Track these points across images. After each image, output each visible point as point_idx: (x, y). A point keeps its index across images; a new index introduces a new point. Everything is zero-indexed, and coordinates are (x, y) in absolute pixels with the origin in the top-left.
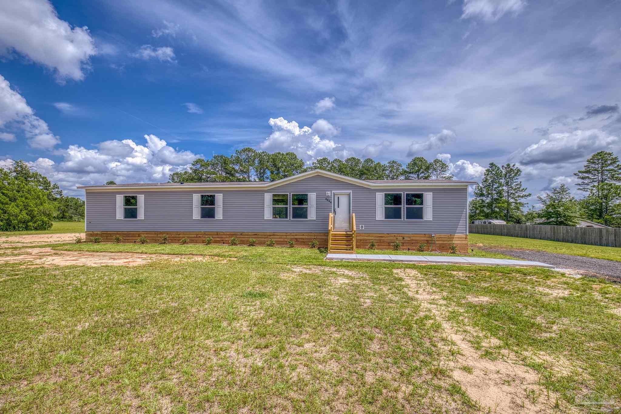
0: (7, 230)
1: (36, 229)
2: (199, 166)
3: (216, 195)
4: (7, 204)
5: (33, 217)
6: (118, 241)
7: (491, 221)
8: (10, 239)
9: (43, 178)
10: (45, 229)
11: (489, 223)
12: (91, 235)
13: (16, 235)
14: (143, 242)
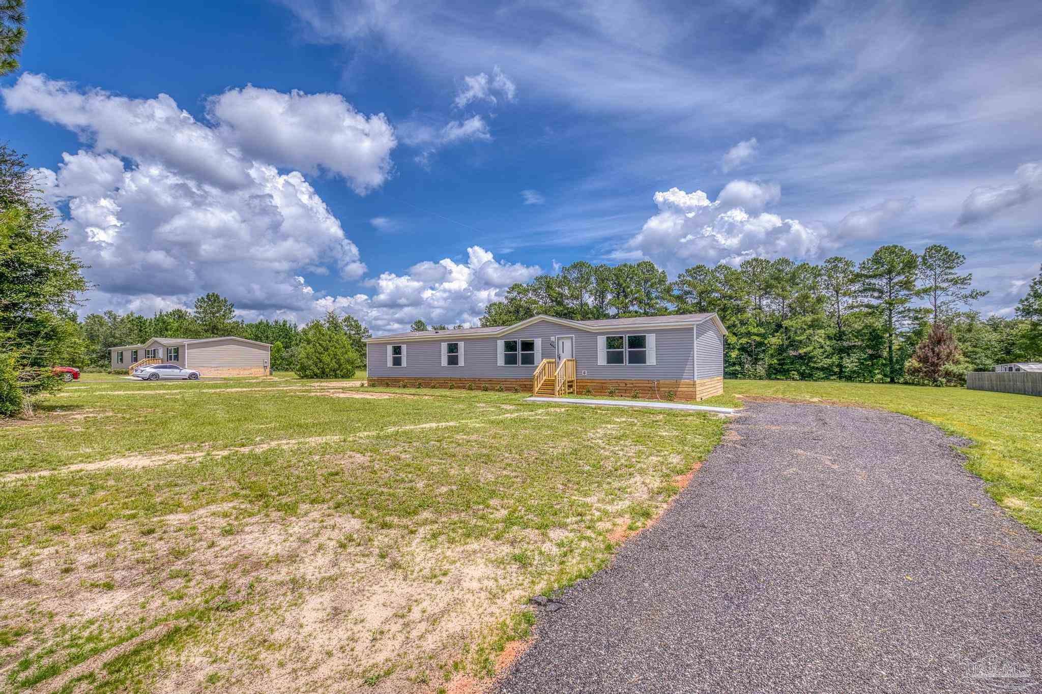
0: (322, 378)
1: (342, 377)
2: (515, 294)
3: (459, 343)
4: (322, 353)
5: (340, 365)
6: (388, 385)
7: (1021, 366)
8: (323, 384)
9: (355, 321)
10: (349, 377)
11: (1016, 370)
12: (371, 380)
13: (327, 382)
14: (404, 387)
